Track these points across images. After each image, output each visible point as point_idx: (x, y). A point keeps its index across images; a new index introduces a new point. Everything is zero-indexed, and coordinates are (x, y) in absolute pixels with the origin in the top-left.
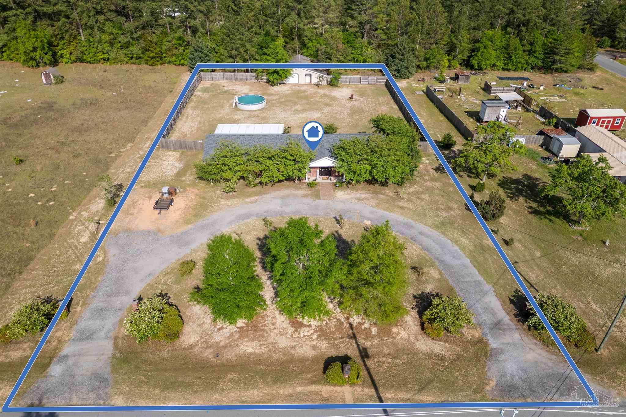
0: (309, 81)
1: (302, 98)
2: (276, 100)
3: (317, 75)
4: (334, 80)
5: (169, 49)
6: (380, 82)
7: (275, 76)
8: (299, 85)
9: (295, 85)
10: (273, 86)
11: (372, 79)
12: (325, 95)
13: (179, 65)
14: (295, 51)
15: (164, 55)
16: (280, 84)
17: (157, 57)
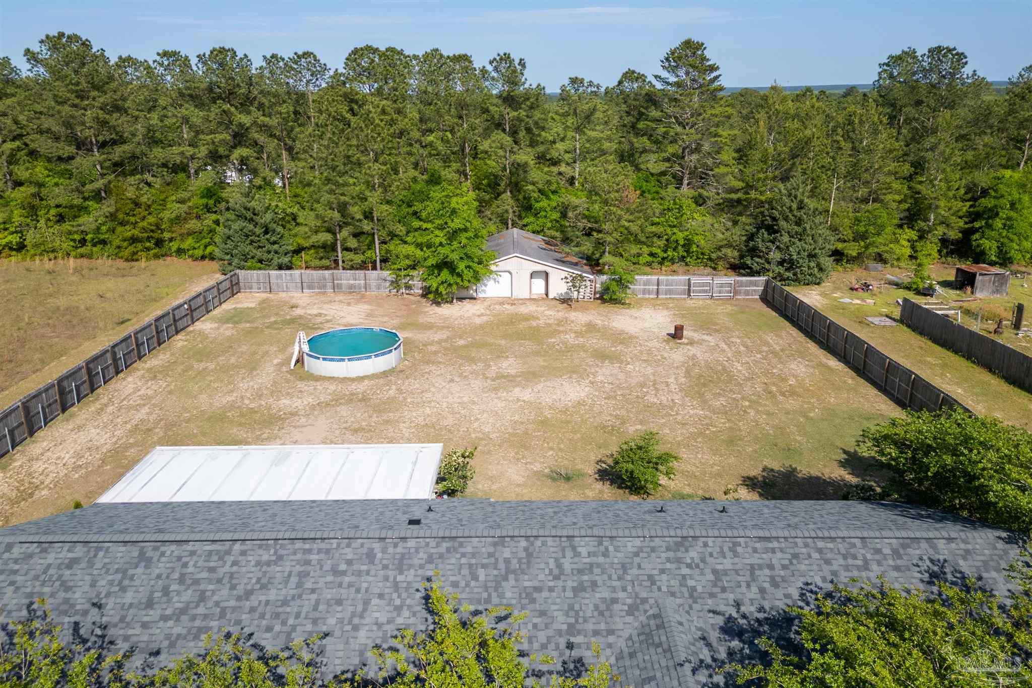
0: (543, 291)
1: (520, 336)
2: (439, 342)
3: (564, 274)
4: (614, 287)
5: (178, 220)
6: (747, 293)
7: (445, 274)
8: (512, 301)
9: (502, 302)
10: (438, 304)
11: (722, 285)
12: (591, 327)
13: (203, 258)
14: (504, 223)
15: (167, 235)
16: (460, 299)
17: (148, 239)
